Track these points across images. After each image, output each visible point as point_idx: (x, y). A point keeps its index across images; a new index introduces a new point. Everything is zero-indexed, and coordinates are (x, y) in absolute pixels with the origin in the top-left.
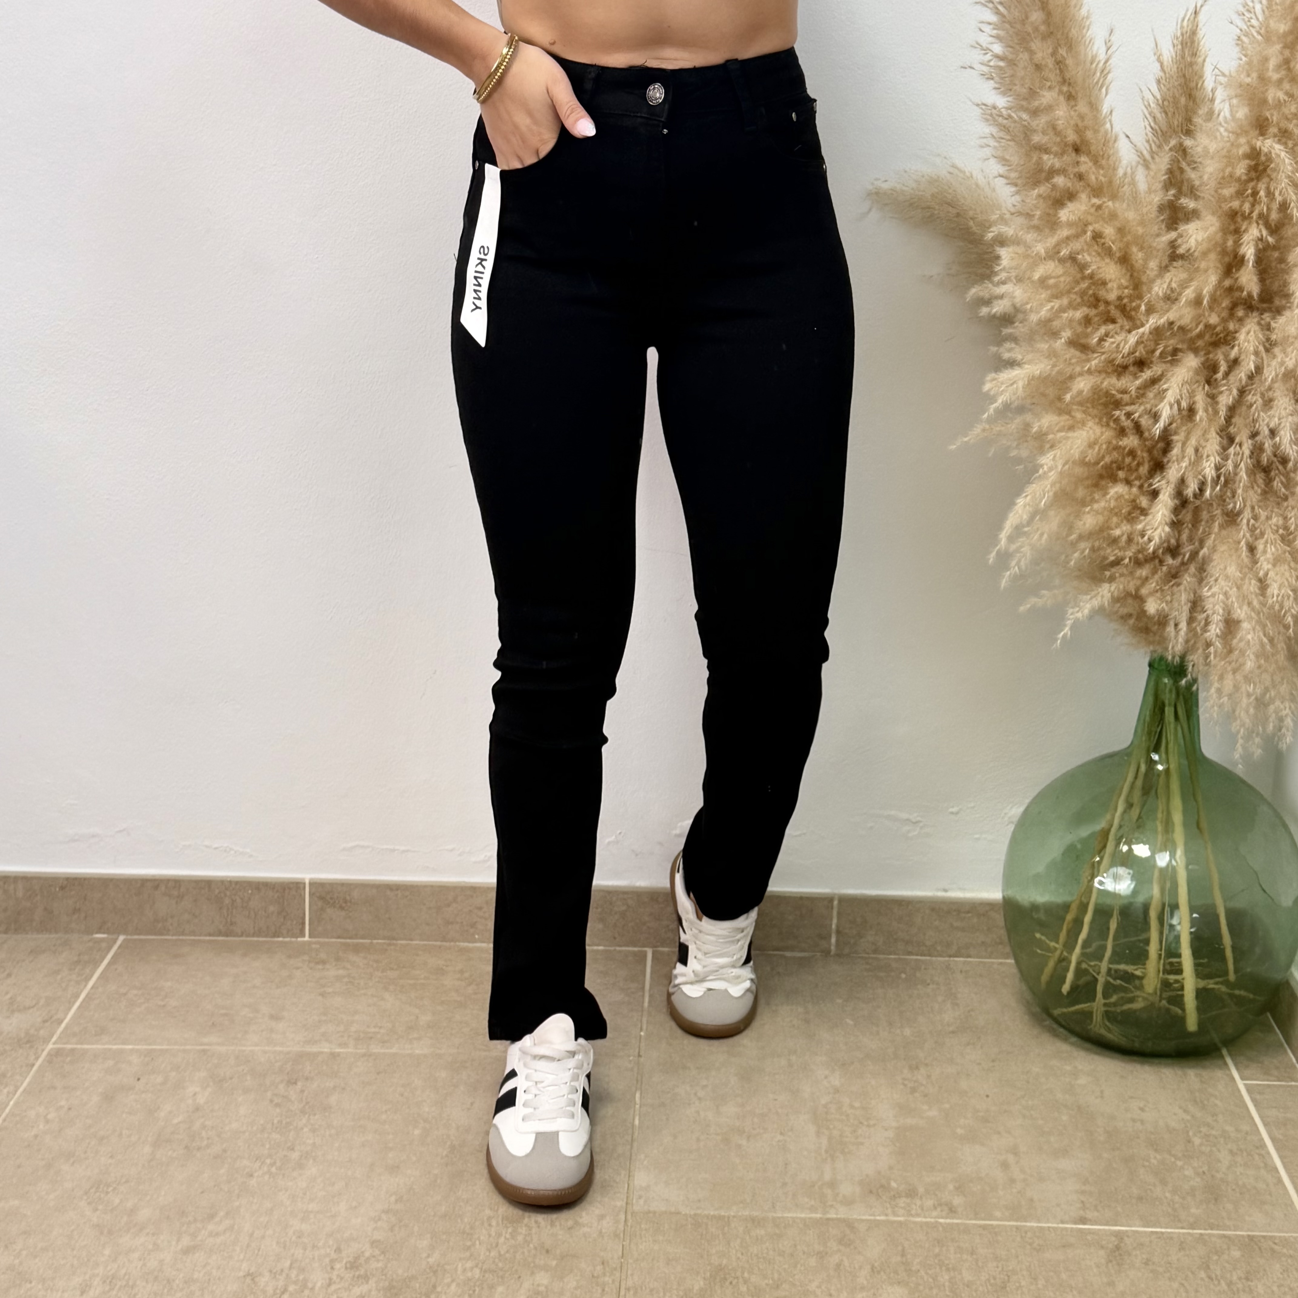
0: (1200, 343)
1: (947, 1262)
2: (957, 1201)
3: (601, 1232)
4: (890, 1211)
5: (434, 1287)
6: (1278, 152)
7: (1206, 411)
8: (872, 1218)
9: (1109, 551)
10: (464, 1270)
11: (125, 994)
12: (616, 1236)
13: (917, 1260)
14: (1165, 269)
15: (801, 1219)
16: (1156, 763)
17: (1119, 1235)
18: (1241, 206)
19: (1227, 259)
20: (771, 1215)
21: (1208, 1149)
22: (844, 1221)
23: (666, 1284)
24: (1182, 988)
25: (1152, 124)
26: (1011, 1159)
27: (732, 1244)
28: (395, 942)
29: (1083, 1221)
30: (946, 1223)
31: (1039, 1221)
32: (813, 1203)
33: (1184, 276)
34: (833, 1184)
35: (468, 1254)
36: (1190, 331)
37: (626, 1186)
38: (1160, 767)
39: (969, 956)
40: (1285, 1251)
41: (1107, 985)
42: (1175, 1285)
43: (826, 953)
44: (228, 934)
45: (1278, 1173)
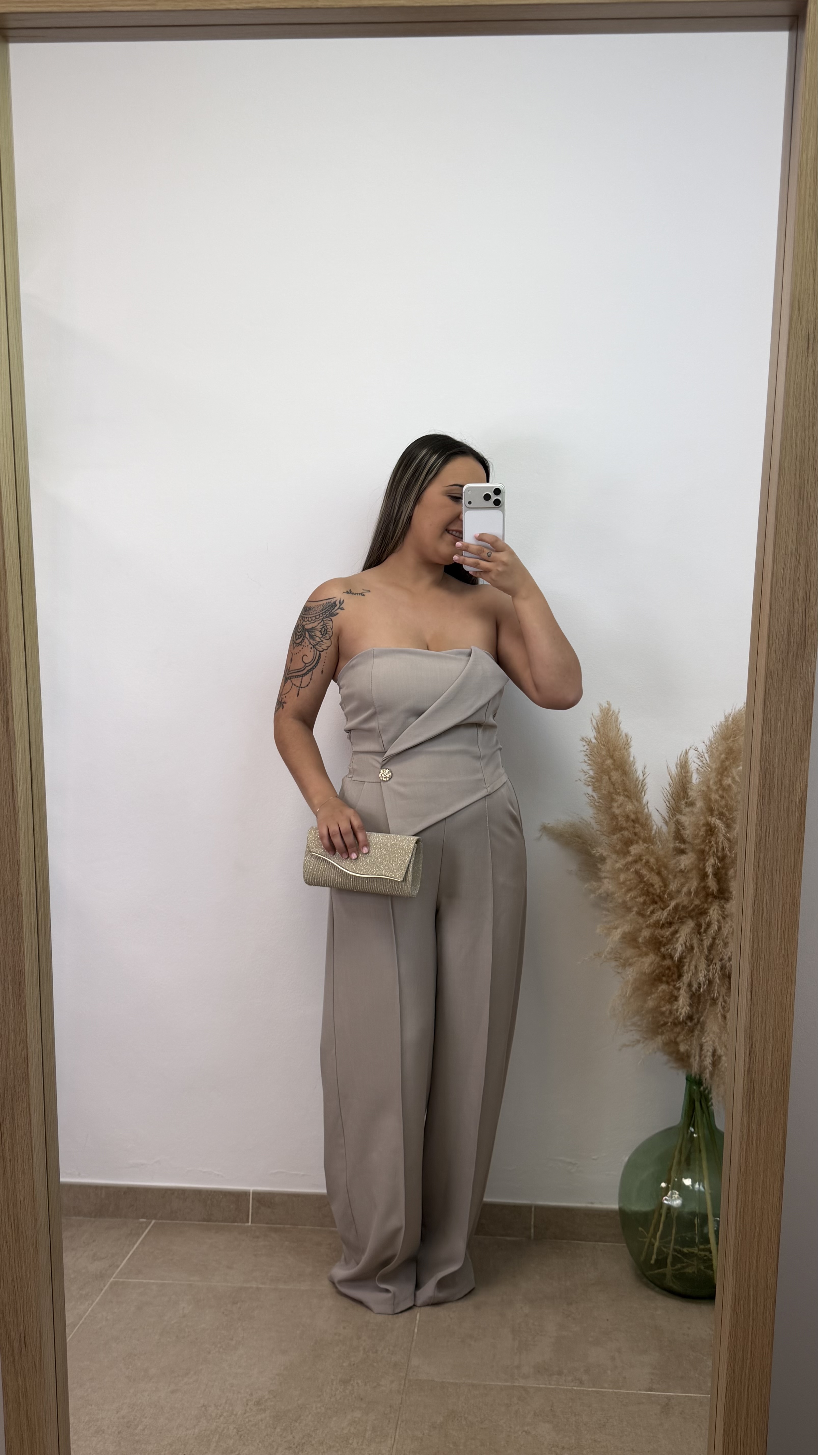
0: (693, 914)
1: (575, 1411)
2: (584, 1377)
3: (391, 1390)
6: (718, 823)
7: (699, 948)
9: (660, 1018)
11: (154, 1252)
12: (399, 1392)
13: (559, 1410)
14: (675, 877)
15: (499, 1385)
16: (692, 1133)
20: (484, 1383)
22: (522, 1387)
23: (423, 1419)
24: (711, 1259)
25: (668, 805)
26: (617, 1355)
28: (296, 1227)
32: (507, 1377)
33: (683, 880)
35: (319, 1399)
36: (688, 907)
37: (407, 1365)
38: (695, 1136)
39: (605, 1242)
41: (674, 1257)
43: (529, 1238)
44: (209, 1220)
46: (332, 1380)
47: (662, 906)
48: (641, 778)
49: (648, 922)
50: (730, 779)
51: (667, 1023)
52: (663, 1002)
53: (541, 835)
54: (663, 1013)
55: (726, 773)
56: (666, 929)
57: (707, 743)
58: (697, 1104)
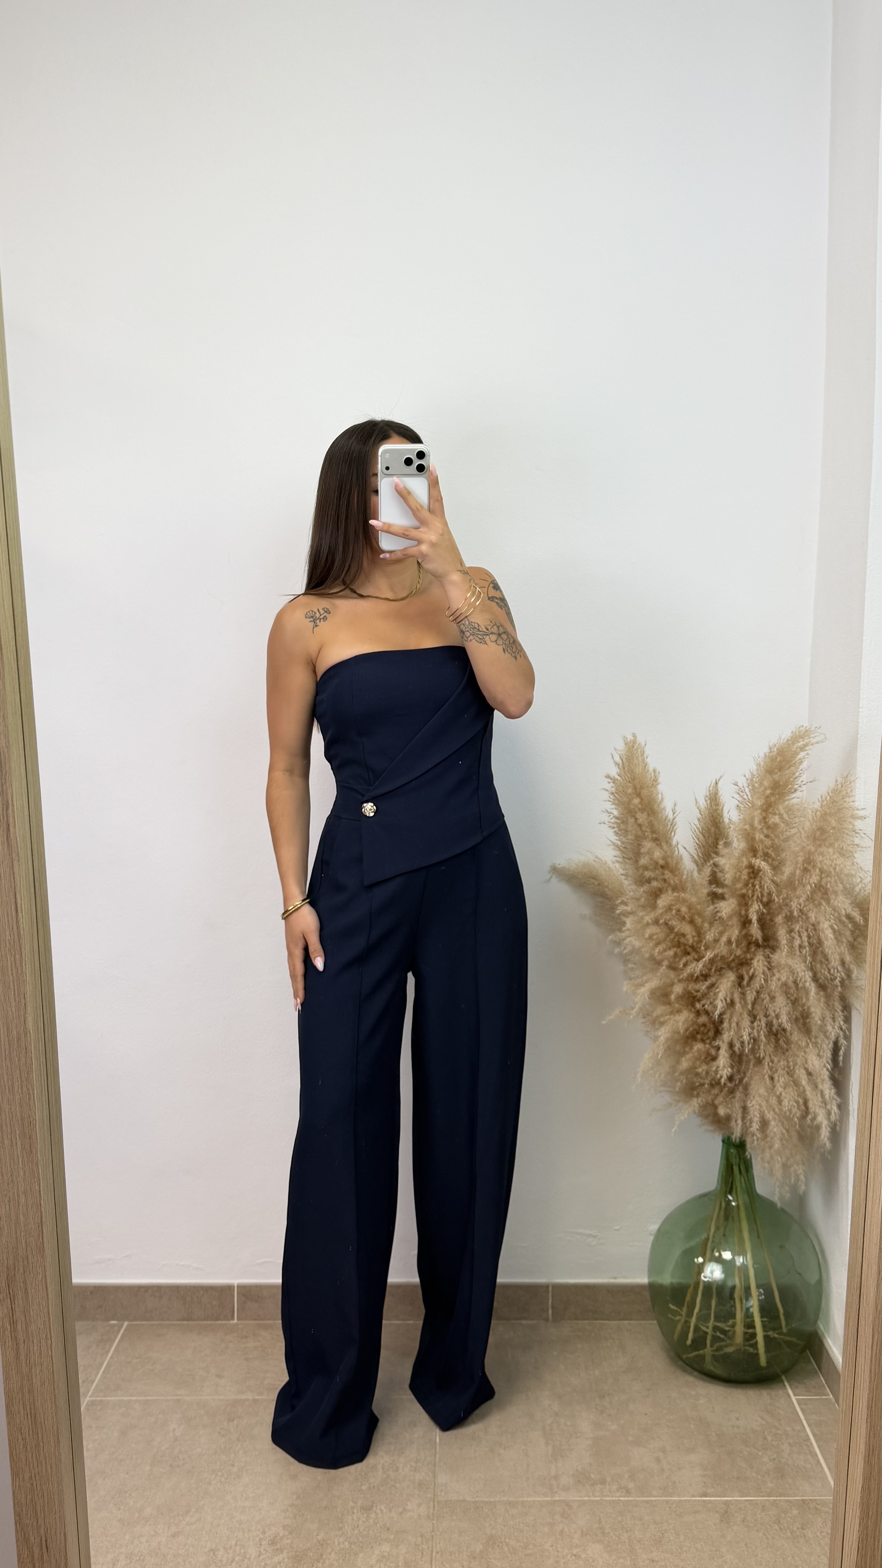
0: (733, 964)
1: (626, 1526)
2: (631, 1485)
3: (419, 1515)
4: (591, 1494)
5: (322, 1555)
6: (763, 865)
7: (740, 1003)
8: (580, 1499)
9: (696, 1080)
10: (339, 1544)
11: (130, 1362)
12: (429, 1517)
13: (609, 1526)
14: (711, 924)
15: (538, 1501)
16: (730, 1201)
17: (727, 1503)
18: (747, 892)
19: (742, 919)
20: (520, 1499)
21: (776, 1443)
22: (564, 1501)
23: (460, 1548)
24: (755, 1337)
25: (697, 842)
26: (661, 1455)
27: (498, 1520)
29: (705, 1495)
30: (624, 1500)
31: (679, 1496)
32: (545, 1490)
33: (721, 928)
34: (556, 1477)
35: (341, 1532)
36: (728, 958)
37: (433, 1484)
38: (733, 1203)
39: (631, 1320)
40: (823, 1509)
41: (714, 1337)
42: (761, 1535)
43: (547, 1320)
44: (187, 1320)
45: (817, 1456)
46: (353, 1508)
47: (696, 957)
48: (671, 816)
49: (682, 976)
50: (777, 817)
51: (703, 1085)
52: (698, 1063)
53: (551, 878)
54: (697, 1074)
55: (771, 810)
56: (701, 983)
57: (749, 776)
58: (736, 1169)
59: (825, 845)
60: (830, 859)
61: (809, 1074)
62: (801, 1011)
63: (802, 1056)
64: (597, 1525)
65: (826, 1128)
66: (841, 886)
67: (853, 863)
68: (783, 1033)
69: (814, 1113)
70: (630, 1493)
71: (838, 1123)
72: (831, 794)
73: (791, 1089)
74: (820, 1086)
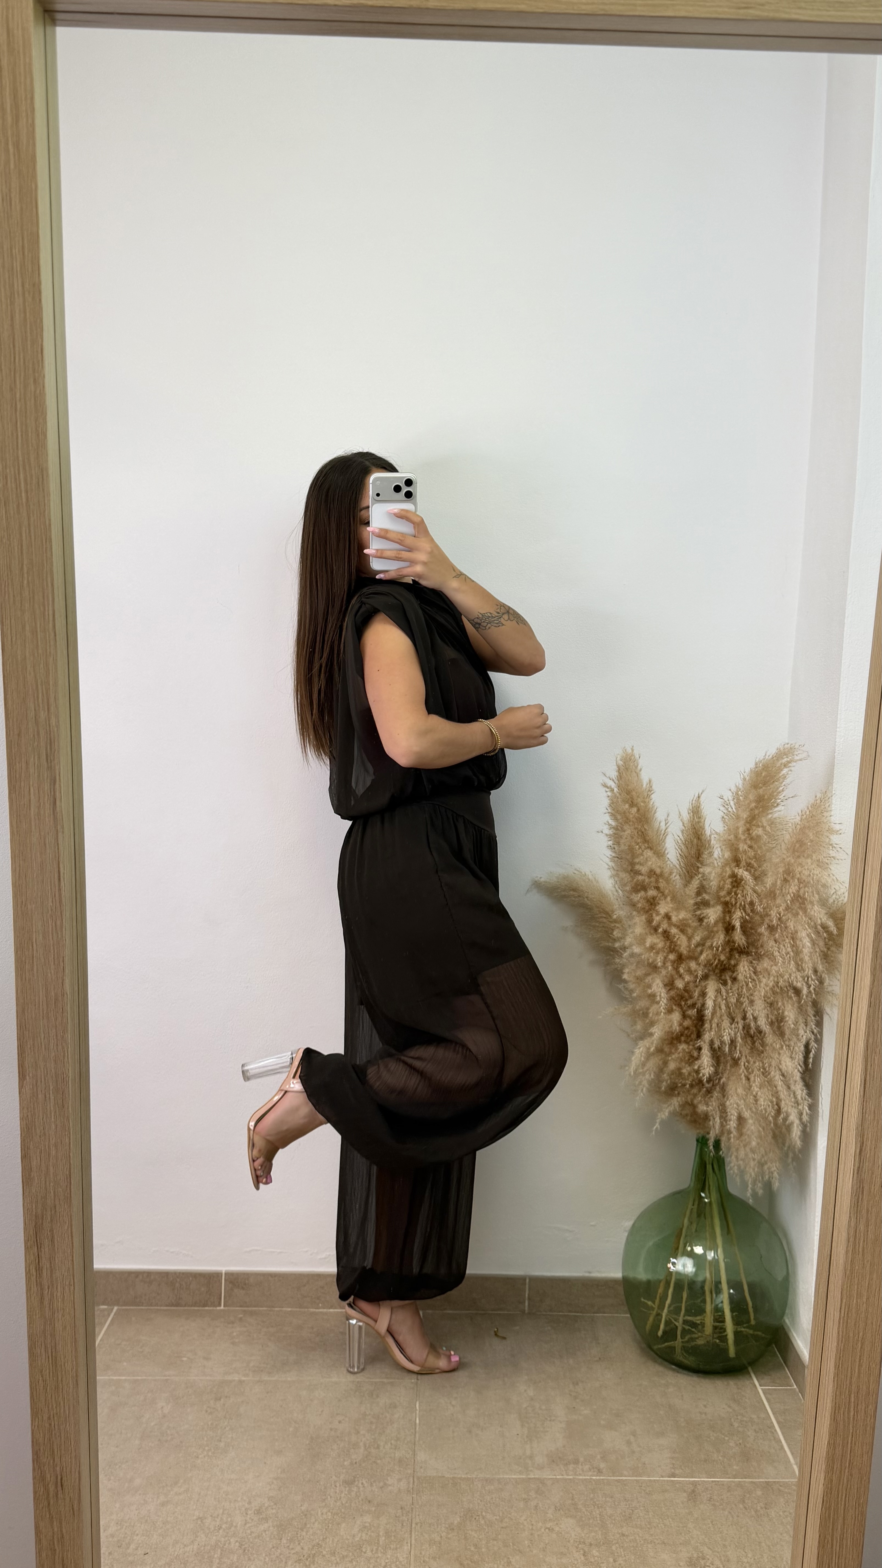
1: (597, 1503)
2: (602, 1465)
3: (399, 1490)
5: (306, 1524)
6: (746, 875)
10: (322, 1514)
11: (120, 1344)
12: (409, 1491)
13: (581, 1502)
15: (513, 1478)
16: (703, 1198)
17: (695, 1484)
18: (731, 900)
19: (726, 926)
20: (497, 1477)
21: (742, 1429)
22: (538, 1479)
23: (438, 1520)
24: (725, 1330)
26: (632, 1439)
27: (475, 1495)
28: (273, 1309)
29: (674, 1475)
32: (520, 1469)
35: (324, 1504)
37: (413, 1460)
38: (706, 1200)
39: (604, 1313)
40: (787, 1490)
41: (684, 1330)
42: (726, 1513)
43: (523, 1312)
44: (177, 1305)
45: (781, 1442)
46: (335, 1482)
50: (760, 829)
51: (685, 1085)
52: (682, 1064)
54: (680, 1075)
55: (755, 822)
57: (734, 790)
58: (709, 1168)
59: (804, 856)
60: (808, 869)
61: (783, 1075)
62: (775, 1015)
63: (778, 1058)
64: (570, 1502)
65: (798, 1127)
66: (817, 896)
67: (829, 875)
68: (759, 1035)
69: (787, 1113)
70: (602, 1472)
71: (808, 1124)
72: (810, 808)
73: (766, 1089)
74: (793, 1087)
